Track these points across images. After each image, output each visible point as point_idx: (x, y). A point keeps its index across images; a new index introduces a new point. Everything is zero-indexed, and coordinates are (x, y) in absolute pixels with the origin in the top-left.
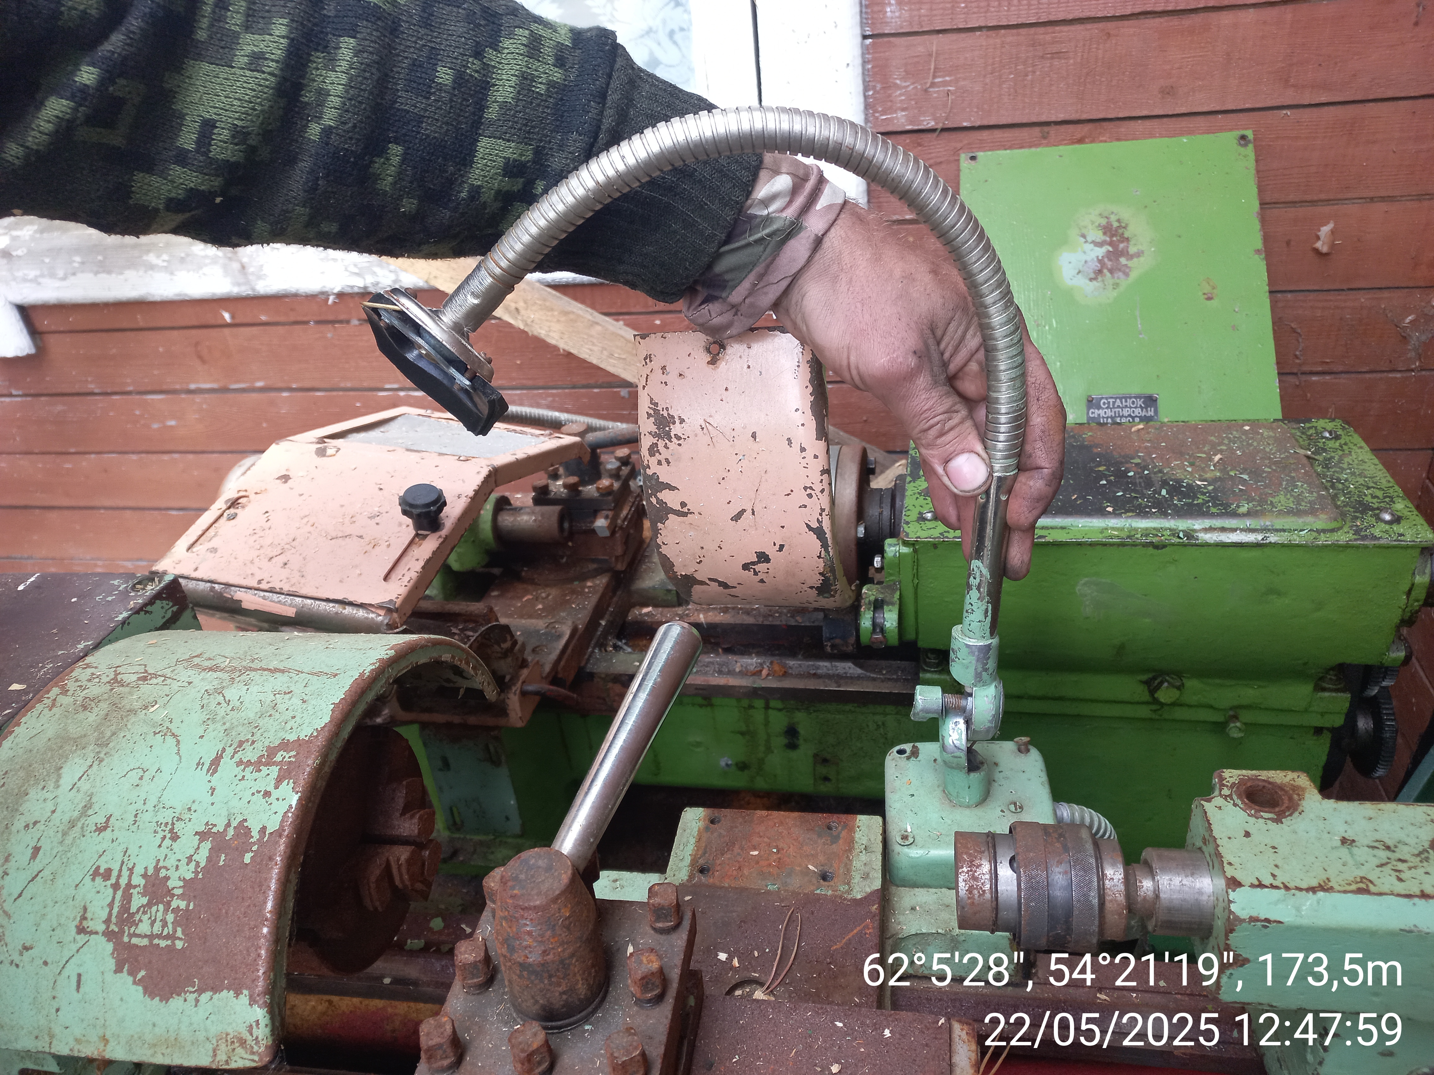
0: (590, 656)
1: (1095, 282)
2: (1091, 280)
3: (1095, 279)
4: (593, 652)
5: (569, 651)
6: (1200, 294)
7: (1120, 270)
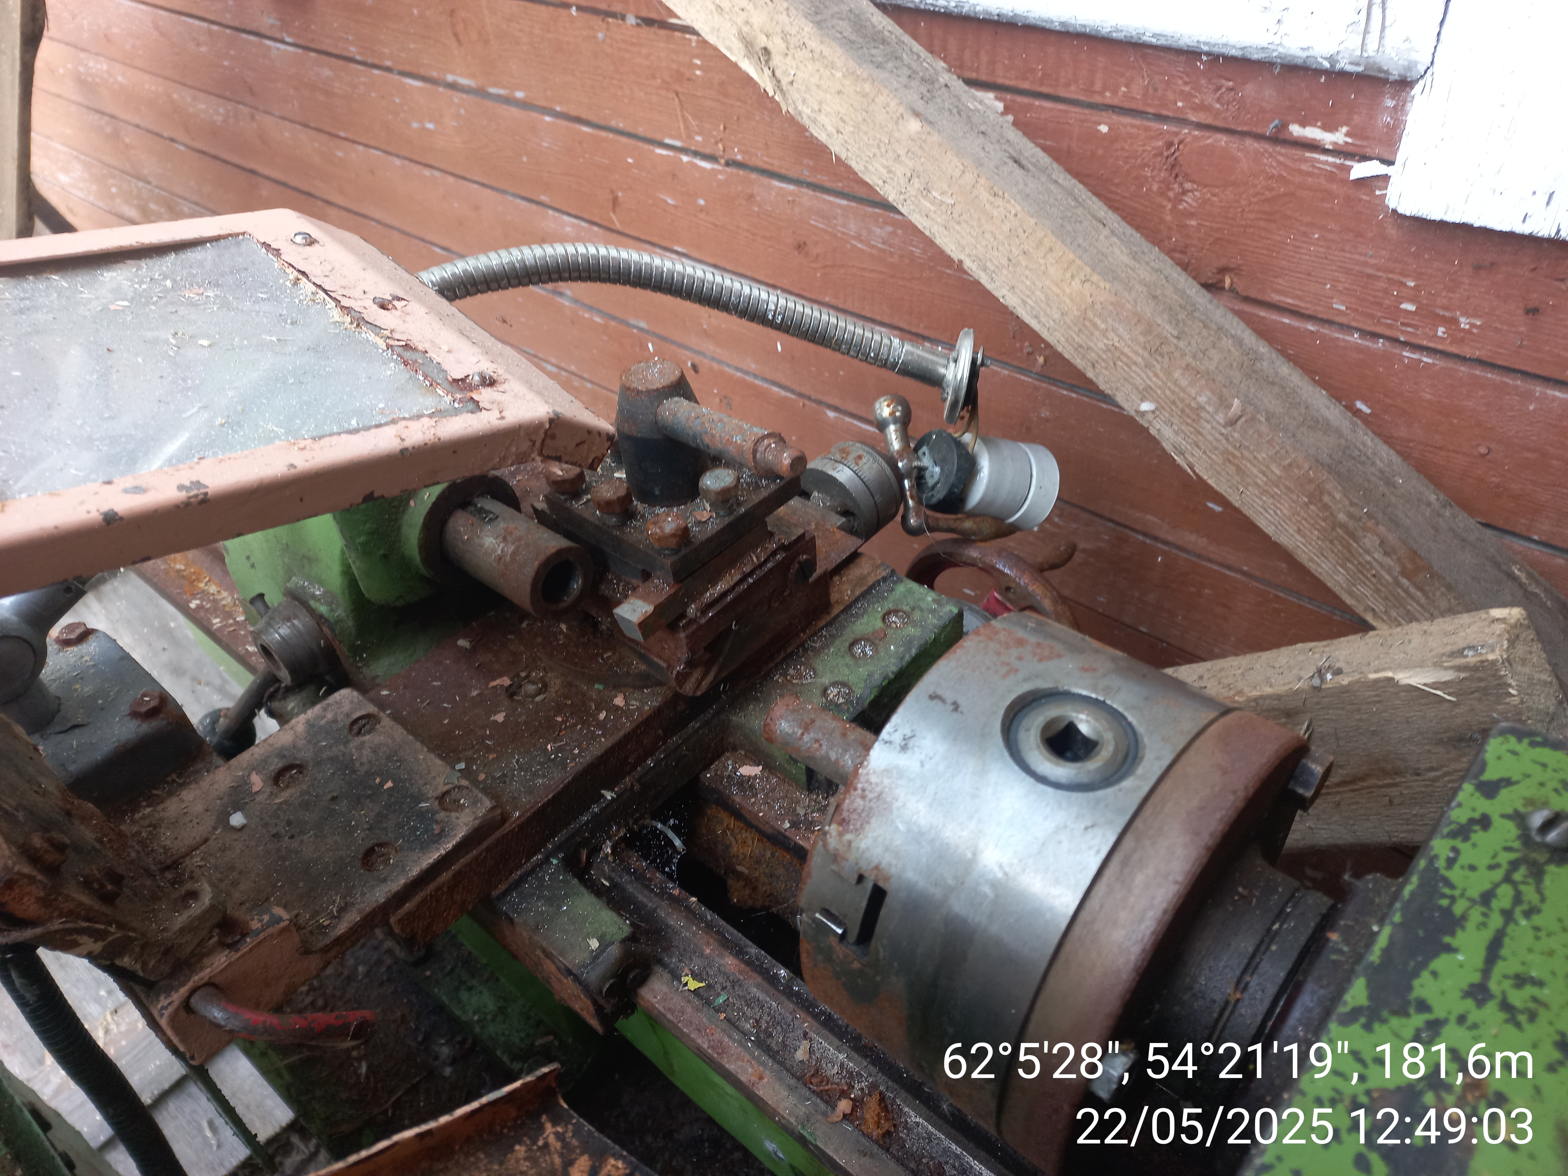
0: (532, 871)
4: (546, 860)
5: (445, 876)
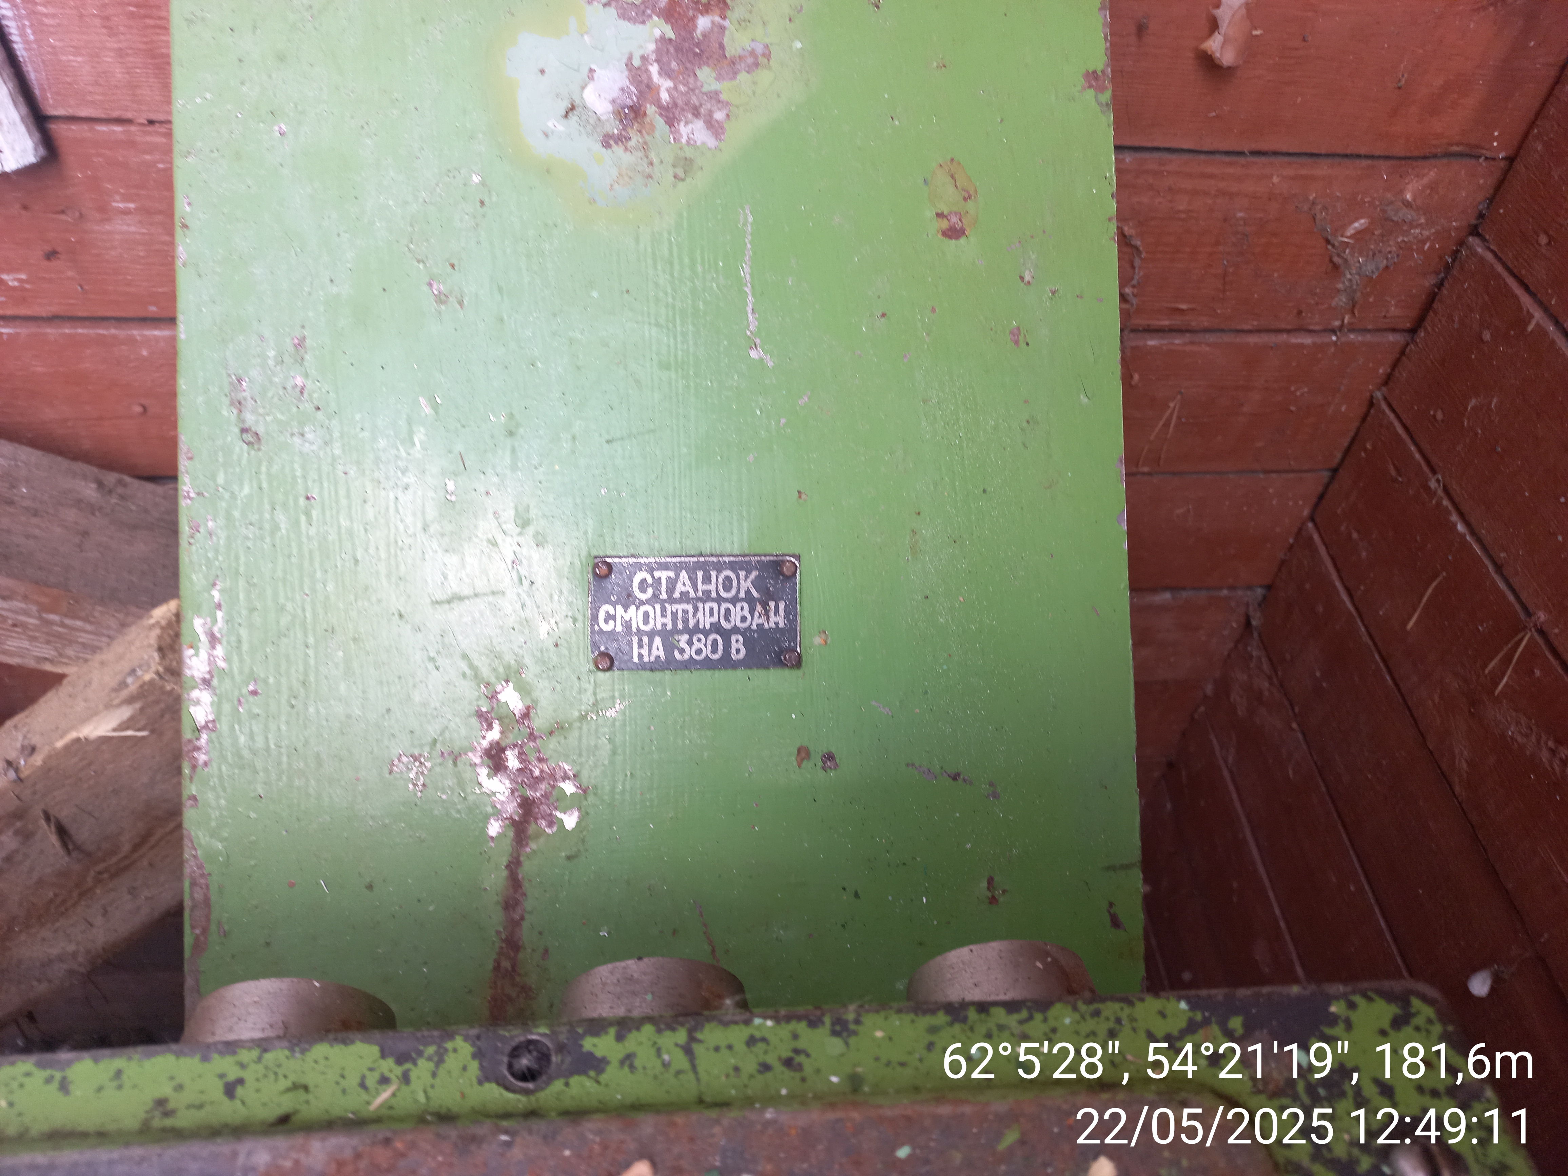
1: (618, 150)
2: (607, 141)
3: (621, 139)
6: (930, 214)
7: (696, 114)
